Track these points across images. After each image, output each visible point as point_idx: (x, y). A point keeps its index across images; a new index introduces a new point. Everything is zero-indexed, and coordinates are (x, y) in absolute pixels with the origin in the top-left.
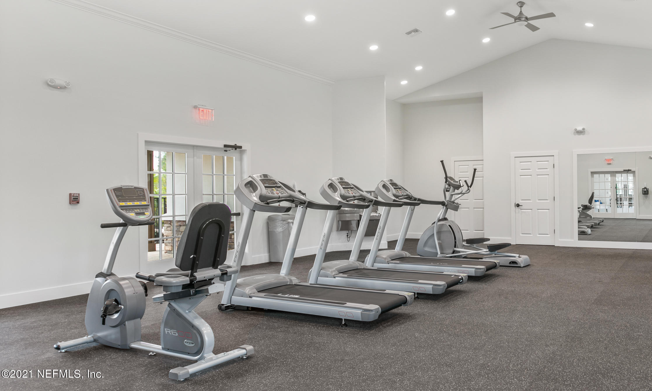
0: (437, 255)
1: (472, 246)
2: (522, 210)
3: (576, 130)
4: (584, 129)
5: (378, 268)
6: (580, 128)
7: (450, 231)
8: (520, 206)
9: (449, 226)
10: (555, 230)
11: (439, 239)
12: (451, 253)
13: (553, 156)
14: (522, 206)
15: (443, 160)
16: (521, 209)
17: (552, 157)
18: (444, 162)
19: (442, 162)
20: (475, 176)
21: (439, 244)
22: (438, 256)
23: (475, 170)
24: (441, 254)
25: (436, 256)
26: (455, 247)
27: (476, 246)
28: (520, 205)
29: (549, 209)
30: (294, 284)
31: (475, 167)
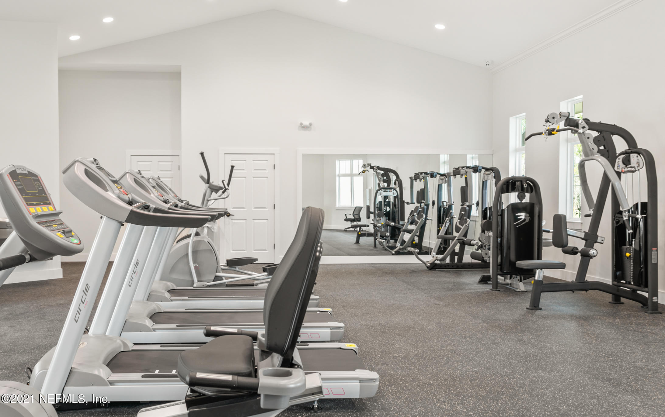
0: (193, 284)
1: (234, 269)
2: (234, 221)
3: (301, 124)
4: (310, 124)
5: (186, 310)
6: (306, 123)
7: (211, 250)
8: (231, 216)
9: (208, 242)
10: (274, 245)
11: (194, 262)
12: (212, 281)
13: (274, 154)
14: (234, 215)
15: (204, 151)
16: (232, 220)
17: (272, 156)
18: (204, 154)
19: (202, 154)
20: (232, 176)
21: (195, 268)
22: (195, 285)
23: (233, 167)
24: (198, 282)
25: (192, 286)
26: (216, 272)
27: (239, 269)
28: (231, 214)
29: (267, 220)
30: (131, 350)
31: (233, 163)
